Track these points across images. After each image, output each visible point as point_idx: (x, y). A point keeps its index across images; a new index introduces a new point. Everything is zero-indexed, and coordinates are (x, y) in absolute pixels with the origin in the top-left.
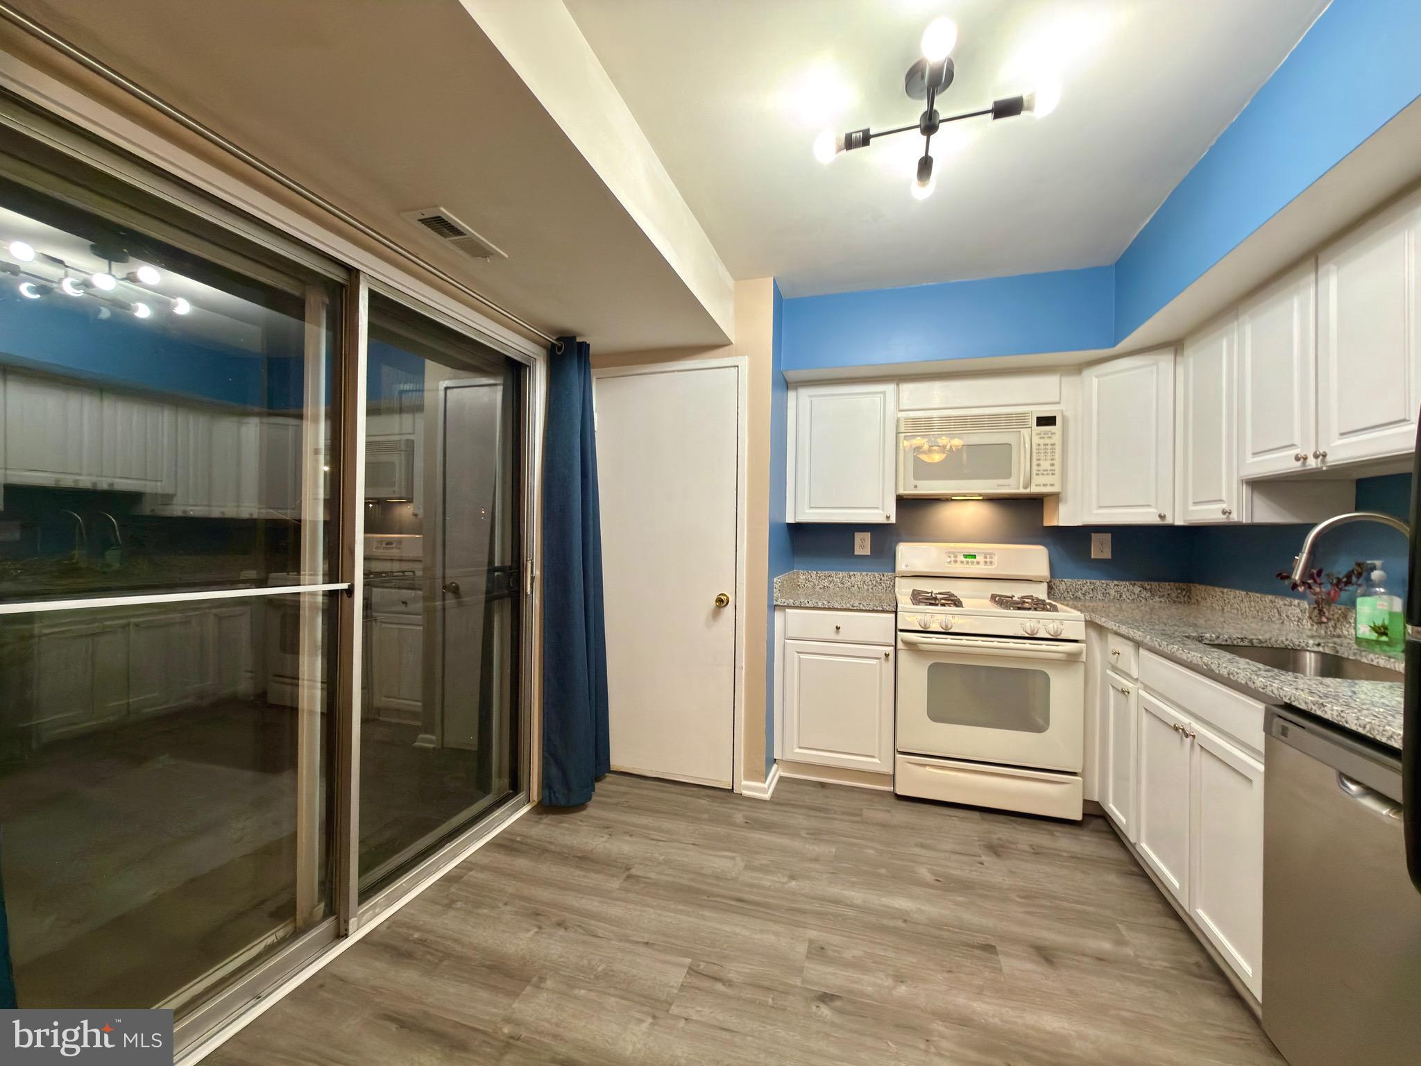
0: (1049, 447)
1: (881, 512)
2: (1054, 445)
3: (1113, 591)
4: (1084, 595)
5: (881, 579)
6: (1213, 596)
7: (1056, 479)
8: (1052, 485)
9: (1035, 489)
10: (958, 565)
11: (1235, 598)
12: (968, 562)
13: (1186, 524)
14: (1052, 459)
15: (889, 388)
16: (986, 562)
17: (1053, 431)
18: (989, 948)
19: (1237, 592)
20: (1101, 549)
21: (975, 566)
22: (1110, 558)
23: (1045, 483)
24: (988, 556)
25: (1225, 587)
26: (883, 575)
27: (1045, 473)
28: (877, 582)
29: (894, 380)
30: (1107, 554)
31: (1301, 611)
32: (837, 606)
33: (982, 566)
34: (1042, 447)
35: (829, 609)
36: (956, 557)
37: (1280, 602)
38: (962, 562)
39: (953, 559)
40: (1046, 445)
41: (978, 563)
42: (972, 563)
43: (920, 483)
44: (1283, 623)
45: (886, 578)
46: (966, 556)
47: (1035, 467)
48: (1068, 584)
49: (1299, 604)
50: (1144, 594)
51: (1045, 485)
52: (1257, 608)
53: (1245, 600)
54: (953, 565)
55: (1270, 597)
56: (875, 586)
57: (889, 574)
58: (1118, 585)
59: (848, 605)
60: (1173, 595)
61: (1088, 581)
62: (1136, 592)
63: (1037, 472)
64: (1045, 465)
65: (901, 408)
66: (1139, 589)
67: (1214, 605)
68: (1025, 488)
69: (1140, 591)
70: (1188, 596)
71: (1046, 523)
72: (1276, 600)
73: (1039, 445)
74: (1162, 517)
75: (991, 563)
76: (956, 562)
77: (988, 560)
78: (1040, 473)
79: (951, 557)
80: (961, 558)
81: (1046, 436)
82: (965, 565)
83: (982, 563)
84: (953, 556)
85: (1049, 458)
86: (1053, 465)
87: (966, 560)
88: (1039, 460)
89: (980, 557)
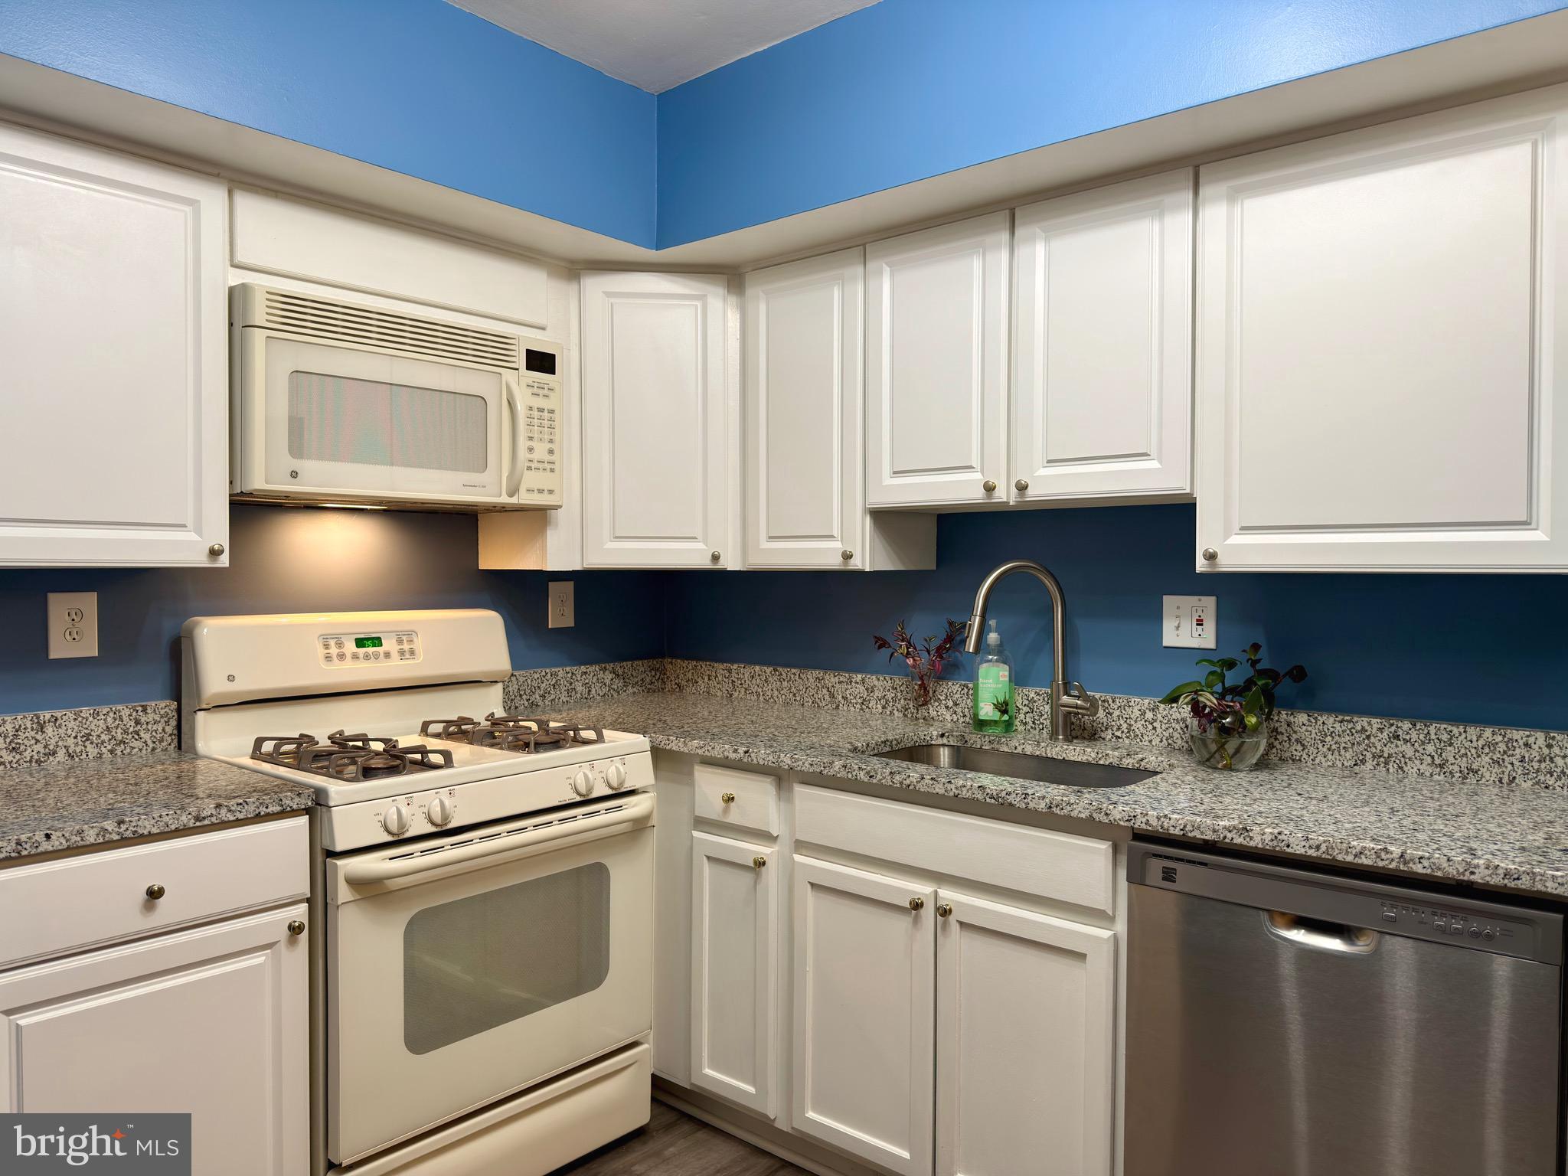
0: (546, 415)
1: (193, 536)
2: (552, 412)
3: (580, 685)
5: (137, 722)
6: (709, 676)
7: (556, 481)
8: (551, 492)
9: (524, 498)
10: (348, 663)
11: (753, 677)
12: (367, 657)
13: (745, 570)
14: (551, 441)
15: (211, 197)
16: (402, 652)
17: (552, 385)
19: (757, 668)
20: (560, 613)
21: (384, 664)
22: (572, 624)
23: (541, 487)
24: (404, 638)
25: (733, 662)
26: (144, 710)
27: (541, 466)
28: (125, 732)
29: (218, 175)
30: (569, 621)
31: (867, 689)
32: (147, 826)
33: (395, 660)
34: (536, 413)
35: (124, 842)
36: (340, 645)
37: (831, 679)
38: (355, 657)
39: (334, 651)
40: (541, 410)
41: (387, 655)
42: (376, 656)
43: (307, 467)
44: (837, 707)
45: (151, 717)
46: (360, 643)
47: (522, 454)
48: (521, 679)
49: (863, 679)
50: (618, 684)
51: (541, 491)
52: (793, 690)
53: (770, 679)
54: (336, 665)
55: (816, 673)
56: (122, 742)
57: (162, 704)
58: (585, 673)
59: (184, 818)
60: (648, 680)
61: (548, 671)
62: (608, 682)
63: (530, 464)
64: (541, 451)
65: (240, 258)
66: (611, 676)
67: (713, 691)
68: (511, 495)
69: (612, 680)
70: (662, 679)
71: (483, 565)
72: (827, 677)
73: (531, 409)
74: (715, 558)
75: (412, 652)
76: (341, 656)
77: (406, 647)
78: (533, 465)
79: (327, 646)
80: (350, 647)
81: (540, 392)
82: (362, 665)
83: (395, 654)
84: (332, 643)
85: (547, 437)
86: (551, 452)
87: (362, 651)
88: (531, 438)
89: (388, 643)
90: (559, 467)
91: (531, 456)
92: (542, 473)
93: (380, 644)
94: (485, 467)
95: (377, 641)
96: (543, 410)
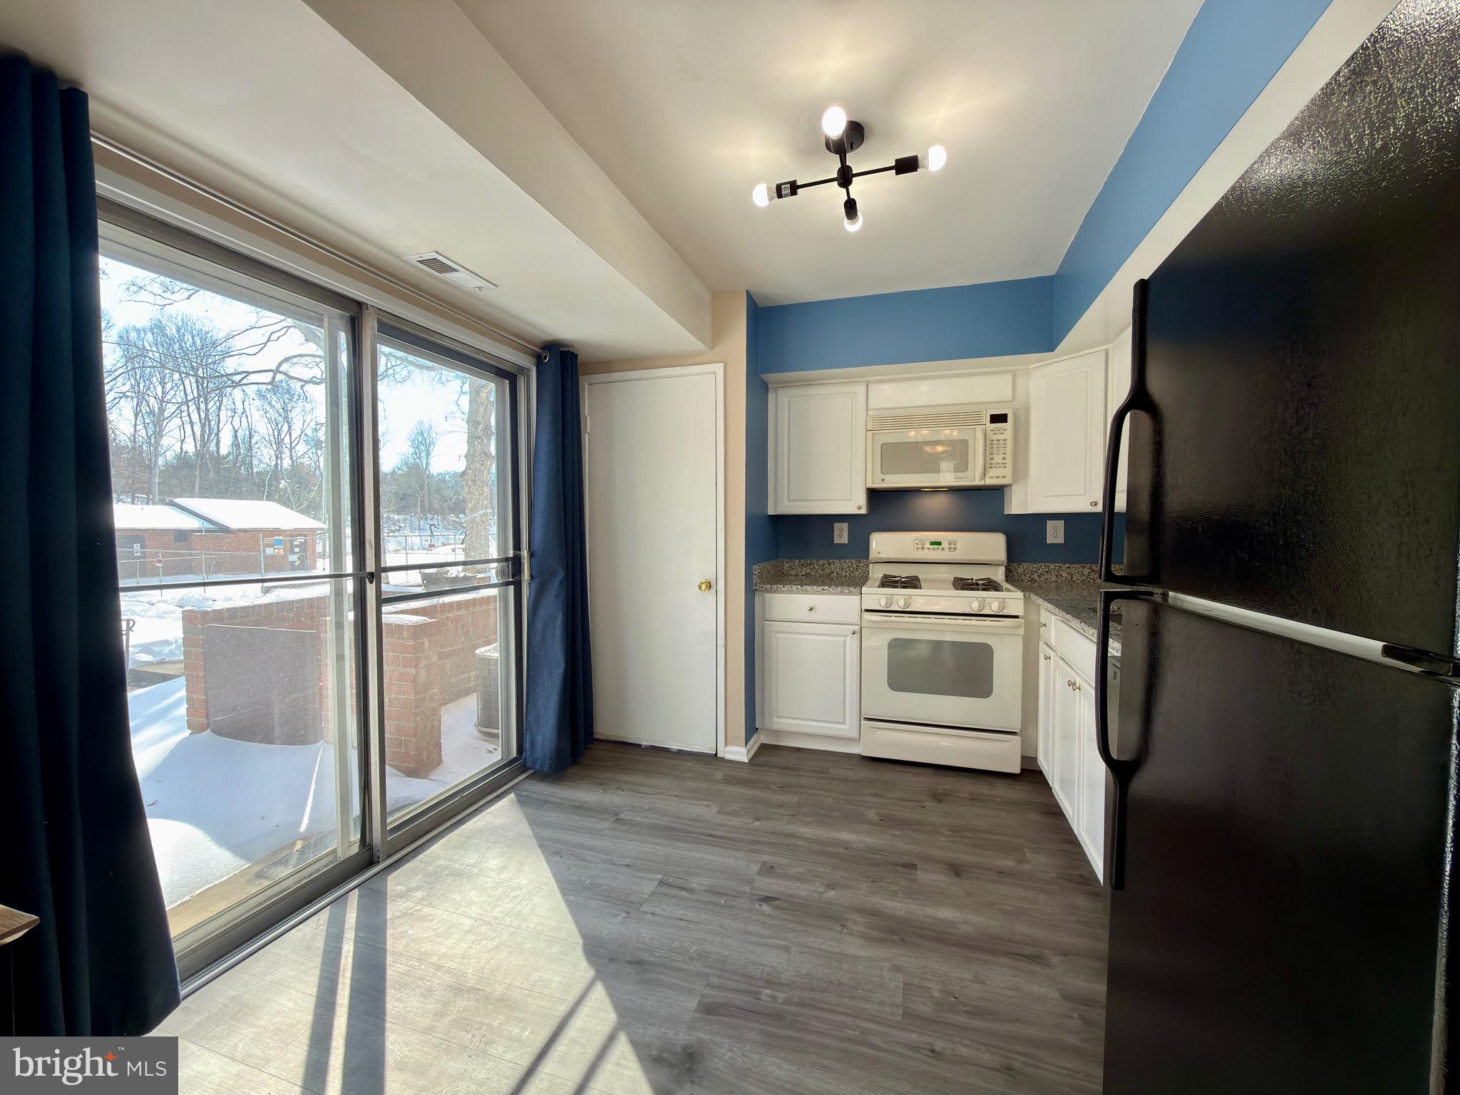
0: (1002, 442)
1: (852, 503)
2: (1005, 440)
3: (1066, 573)
4: (1040, 577)
7: (1007, 472)
8: (1004, 477)
9: (989, 481)
10: (926, 551)
12: (934, 549)
14: (1004, 454)
16: (950, 548)
17: (1005, 428)
18: (911, 866)
21: (940, 552)
22: (1063, 542)
23: (998, 475)
24: (952, 543)
26: (858, 562)
27: (998, 466)
29: (863, 382)
30: (1060, 539)
32: (809, 590)
33: (946, 552)
34: (995, 442)
36: (923, 544)
38: (929, 549)
39: (921, 546)
40: (997, 440)
41: (943, 549)
42: (938, 549)
43: (888, 477)
45: (862, 564)
47: (988, 461)
51: (997, 477)
54: (921, 551)
56: (853, 572)
57: (865, 561)
58: (1069, 568)
59: (819, 589)
63: (991, 466)
65: (870, 408)
68: (980, 480)
71: (1005, 512)
73: (992, 441)
74: (1094, 505)
75: (955, 549)
76: (923, 548)
77: (952, 546)
78: (993, 466)
79: (918, 544)
80: (928, 545)
81: (998, 432)
82: (931, 552)
83: (947, 550)
84: (921, 543)
85: (1001, 452)
86: (1004, 459)
87: (932, 547)
88: (992, 454)
89: (945, 545)
90: (1009, 465)
91: (992, 462)
92: (998, 469)
93: (941, 545)
94: (966, 470)
95: (940, 543)
96: (1000, 440)
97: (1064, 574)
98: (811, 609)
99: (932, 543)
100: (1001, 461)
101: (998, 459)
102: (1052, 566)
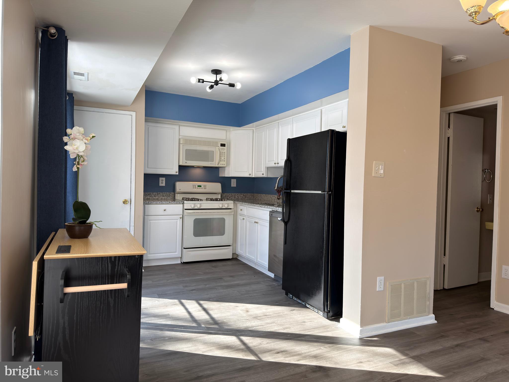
1: (173, 170)
2: (225, 152)
4: (229, 198)
5: (169, 195)
7: (225, 163)
9: (220, 165)
12: (199, 188)
13: (255, 177)
14: (224, 157)
16: (204, 188)
17: (225, 148)
18: (221, 278)
20: (234, 183)
21: (201, 189)
22: (236, 186)
24: (205, 186)
29: (178, 125)
35: (162, 204)
41: (202, 188)
42: (200, 188)
43: (187, 161)
45: (171, 194)
48: (226, 195)
51: (222, 164)
56: (167, 197)
57: (173, 193)
58: (238, 195)
60: (250, 197)
61: (230, 194)
65: (180, 135)
68: (218, 165)
70: (254, 197)
71: (220, 176)
73: (221, 152)
74: (250, 175)
75: (206, 188)
76: (195, 188)
78: (221, 160)
79: (193, 186)
80: (197, 187)
81: (223, 149)
82: (198, 189)
83: (203, 188)
84: (194, 186)
85: (224, 156)
86: (224, 158)
87: (198, 187)
88: (221, 157)
89: (202, 187)
90: (226, 161)
91: (221, 159)
92: (223, 162)
93: (201, 187)
94: (213, 161)
95: (201, 186)
96: (223, 152)
97: (236, 197)
98: (165, 210)
99: (198, 186)
100: (223, 159)
101: (223, 158)
102: (233, 194)
